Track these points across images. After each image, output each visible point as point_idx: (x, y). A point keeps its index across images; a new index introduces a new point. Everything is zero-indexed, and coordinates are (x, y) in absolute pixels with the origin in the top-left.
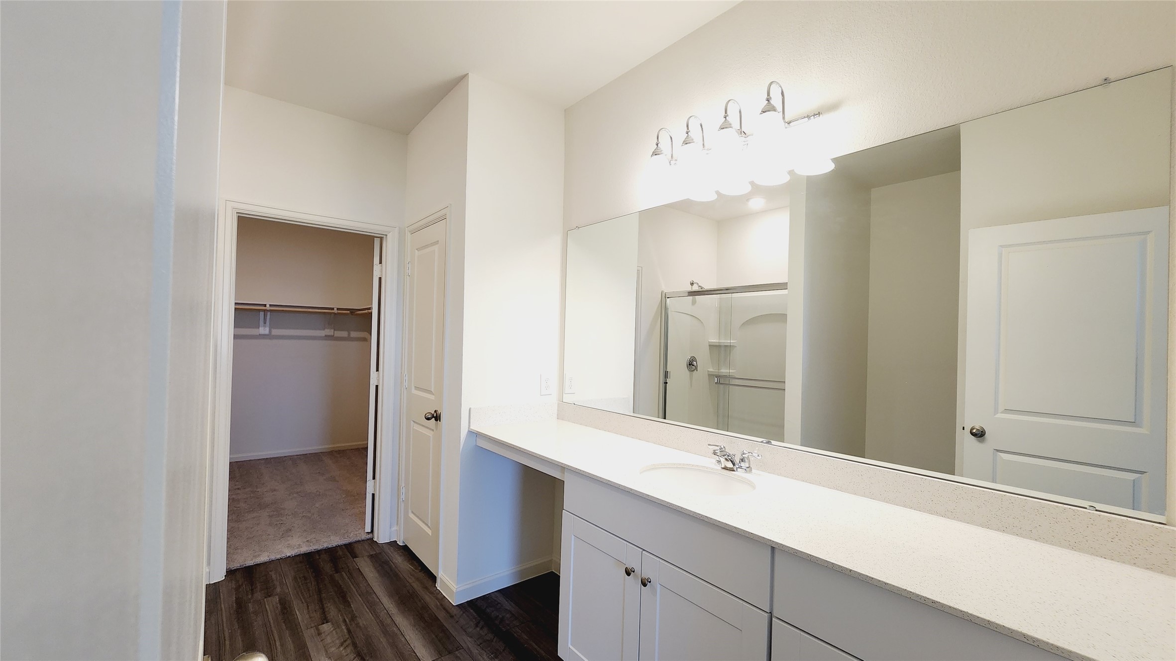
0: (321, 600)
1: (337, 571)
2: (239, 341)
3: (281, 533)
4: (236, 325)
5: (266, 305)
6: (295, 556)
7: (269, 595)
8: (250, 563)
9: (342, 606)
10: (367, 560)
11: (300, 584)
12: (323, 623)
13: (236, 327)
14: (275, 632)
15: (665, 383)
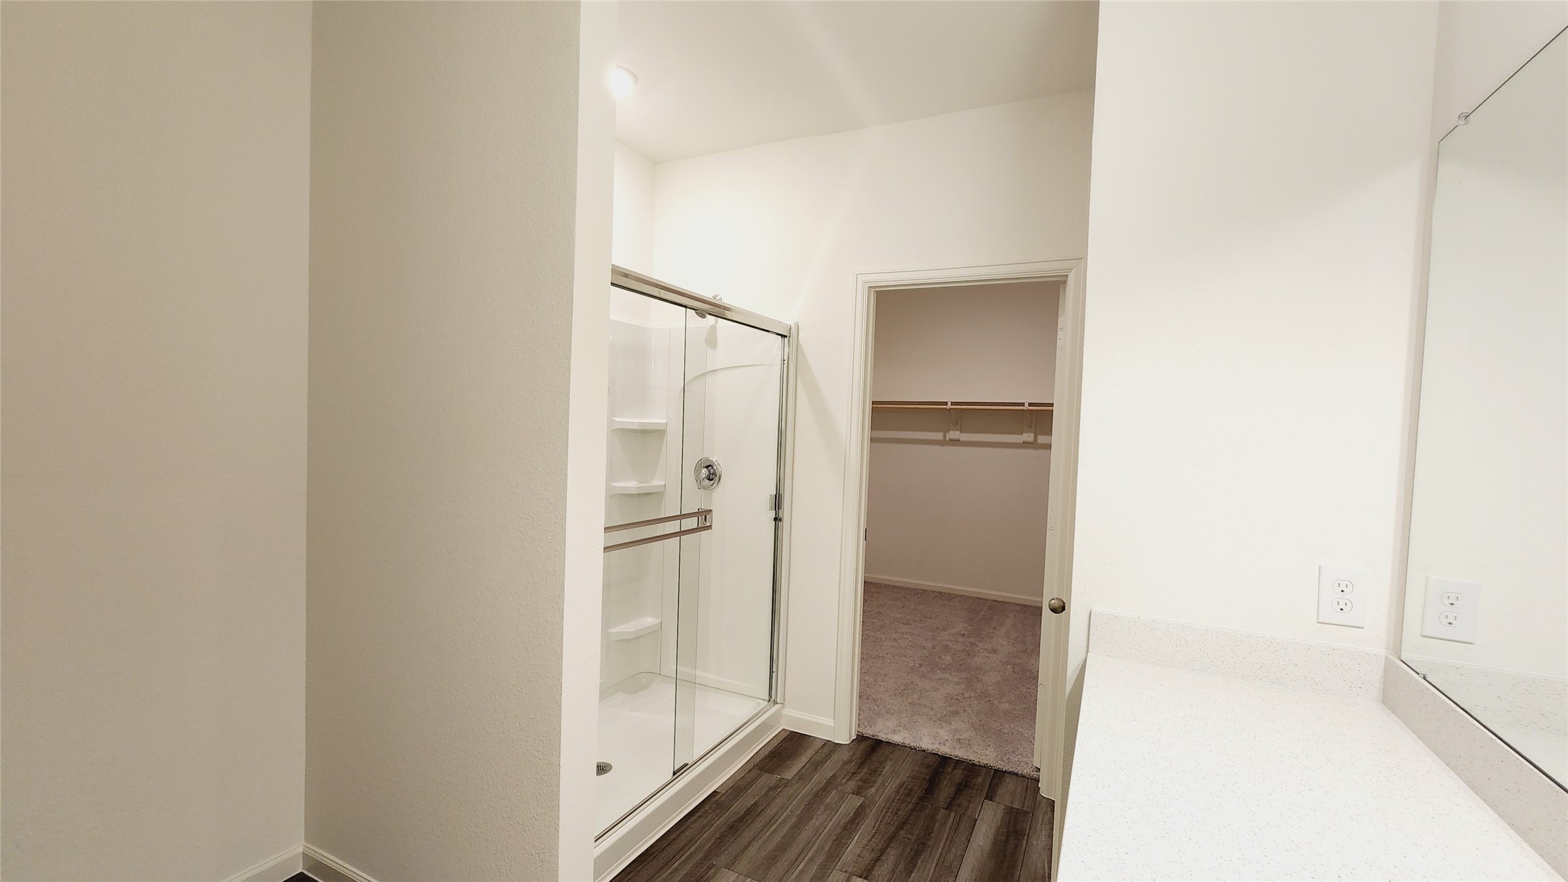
0: (892, 838)
1: (949, 807)
2: (876, 444)
3: (945, 713)
4: (874, 427)
5: (947, 402)
6: (930, 753)
7: (858, 792)
8: (883, 736)
9: (901, 866)
10: (1000, 812)
11: (898, 797)
12: (860, 876)
13: (874, 429)
14: (815, 847)
15: (780, 520)
